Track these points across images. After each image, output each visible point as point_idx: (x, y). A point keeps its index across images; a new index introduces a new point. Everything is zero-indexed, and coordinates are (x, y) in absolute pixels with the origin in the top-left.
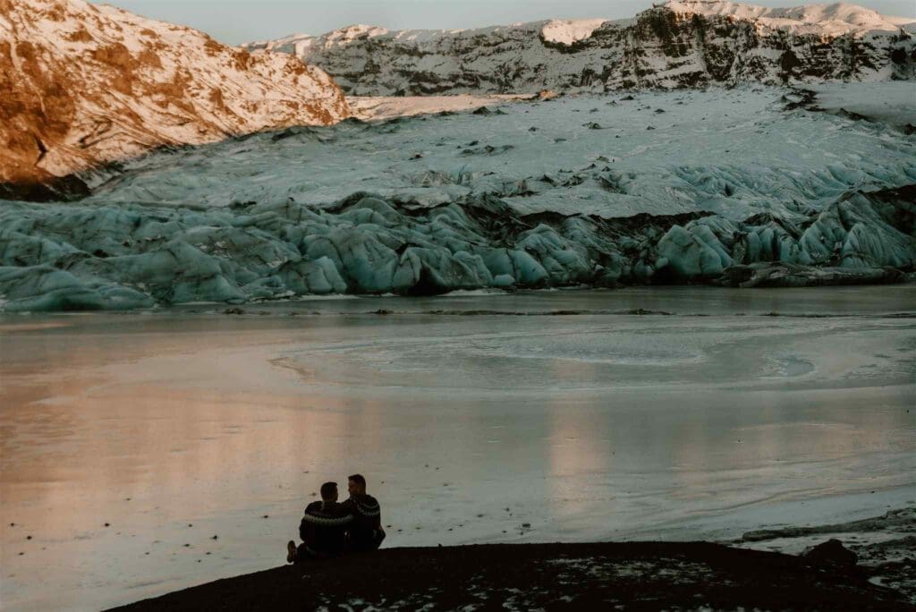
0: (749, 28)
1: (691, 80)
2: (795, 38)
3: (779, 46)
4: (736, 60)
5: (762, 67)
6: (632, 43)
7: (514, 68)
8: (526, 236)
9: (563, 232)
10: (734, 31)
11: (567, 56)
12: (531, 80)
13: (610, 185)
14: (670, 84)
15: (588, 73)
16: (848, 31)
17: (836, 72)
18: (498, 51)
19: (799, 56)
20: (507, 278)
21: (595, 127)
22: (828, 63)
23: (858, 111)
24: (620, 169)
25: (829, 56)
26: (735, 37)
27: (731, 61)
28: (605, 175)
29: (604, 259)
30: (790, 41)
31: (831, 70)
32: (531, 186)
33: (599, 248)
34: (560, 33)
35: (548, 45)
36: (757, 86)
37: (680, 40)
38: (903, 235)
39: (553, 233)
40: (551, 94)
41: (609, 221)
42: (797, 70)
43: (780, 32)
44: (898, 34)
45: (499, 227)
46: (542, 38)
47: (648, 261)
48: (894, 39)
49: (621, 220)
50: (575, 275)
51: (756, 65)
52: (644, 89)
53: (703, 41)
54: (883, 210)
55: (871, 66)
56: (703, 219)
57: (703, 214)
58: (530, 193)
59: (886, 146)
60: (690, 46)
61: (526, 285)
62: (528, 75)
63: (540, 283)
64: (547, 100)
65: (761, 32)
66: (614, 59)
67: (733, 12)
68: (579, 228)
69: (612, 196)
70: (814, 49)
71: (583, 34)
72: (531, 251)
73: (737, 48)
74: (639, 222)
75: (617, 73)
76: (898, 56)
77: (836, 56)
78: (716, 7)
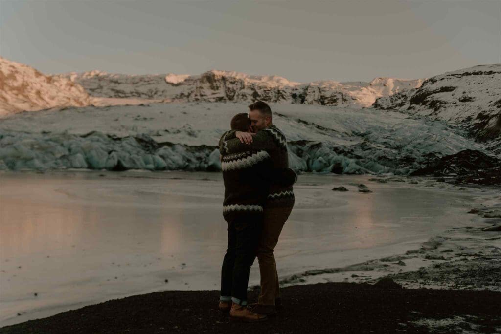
0: (242, 82)
1: (220, 99)
2: (258, 87)
3: (252, 89)
4: (237, 93)
5: (246, 96)
6: (199, 85)
7: (154, 91)
8: (159, 150)
9: (173, 149)
10: (236, 83)
11: (174, 87)
12: (161, 95)
13: (190, 134)
14: (212, 100)
15: (182, 94)
16: (277, 86)
17: (272, 100)
18: (149, 84)
19: (259, 93)
20: (151, 166)
21: (185, 113)
22: (270, 96)
23: (282, 114)
24: (195, 129)
25: (270, 94)
26: (237, 85)
27: (235, 93)
28: (189, 130)
29: (189, 161)
30: (256, 88)
31: (270, 99)
32: (160, 133)
33: (187, 156)
34: (172, 79)
35: (168, 83)
36: (244, 102)
37: (217, 85)
38: (300, 158)
39: (169, 149)
40: (169, 101)
41: (191, 147)
42: (258, 98)
43: (253, 84)
44: (295, 88)
45: (148, 147)
46: (165, 80)
47: (205, 162)
48: (293, 90)
49: (196, 147)
50: (177, 166)
51: (244, 96)
52: (203, 101)
53: (225, 85)
54: (292, 148)
55: (284, 98)
58: (160, 135)
59: (291, 126)
60: (220, 87)
61: (158, 169)
62: (159, 93)
63: (164, 169)
64: (167, 103)
65: (246, 84)
66: (193, 90)
67: (236, 76)
68: (180, 149)
69: (192, 138)
70: (265, 91)
71: (181, 79)
72: (162, 156)
73: (237, 89)
74: (202, 148)
75: (193, 95)
76: (294, 96)
77: (272, 95)
78: (230, 73)
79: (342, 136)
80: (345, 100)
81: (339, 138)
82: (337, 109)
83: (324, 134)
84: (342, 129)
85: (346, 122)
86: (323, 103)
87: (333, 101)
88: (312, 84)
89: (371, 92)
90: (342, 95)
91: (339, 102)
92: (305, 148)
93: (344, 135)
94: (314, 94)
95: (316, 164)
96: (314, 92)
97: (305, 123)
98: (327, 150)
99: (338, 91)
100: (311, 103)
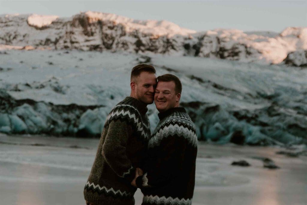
0: (122, 28)
1: (95, 48)
2: (143, 34)
3: (136, 36)
4: (116, 41)
5: (127, 45)
6: (69, 29)
7: (13, 35)
8: (17, 109)
9: (35, 109)
10: (115, 28)
11: (39, 31)
12: (21, 41)
13: (57, 90)
14: (85, 48)
15: (48, 41)
16: (166, 33)
17: (160, 50)
18: (7, 26)
19: (144, 42)
20: (7, 128)
21: (51, 64)
22: (157, 46)
23: (171, 68)
24: (62, 83)
25: (157, 44)
26: (116, 30)
27: (113, 41)
28: (56, 85)
29: (54, 123)
30: (140, 35)
31: (157, 50)
32: (20, 87)
33: (52, 118)
34: (37, 21)
35: (30, 25)
36: (125, 52)
37: (91, 29)
39: (31, 108)
40: (31, 47)
41: (58, 106)
42: (142, 48)
43: (136, 31)
44: (187, 37)
45: (4, 104)
46: (27, 22)
47: (75, 125)
48: (186, 39)
49: (64, 106)
50: (40, 129)
51: (124, 44)
52: (74, 50)
53: (102, 31)
56: (101, 109)
57: (101, 106)
58: (19, 90)
60: (95, 32)
61: (16, 132)
62: (19, 38)
63: (23, 132)
64: (29, 50)
65: (127, 29)
66: (61, 35)
67: (116, 19)
68: (43, 108)
69: (59, 95)
70: (151, 40)
71: (47, 22)
72: (21, 117)
73: (117, 36)
74: (72, 107)
75: (61, 42)
76: (187, 47)
77: (160, 44)
78: (109, 16)
79: (245, 98)
80: (249, 53)
81: (240, 101)
82: (240, 64)
83: (223, 95)
84: (245, 90)
85: (250, 80)
86: (222, 57)
87: (235, 53)
88: (210, 33)
89: (282, 44)
90: (246, 47)
91: (242, 56)
92: (199, 111)
93: (247, 97)
94: (211, 44)
95: (211, 132)
96: (211, 42)
97: (200, 80)
98: (226, 115)
99: (242, 41)
100: (207, 56)
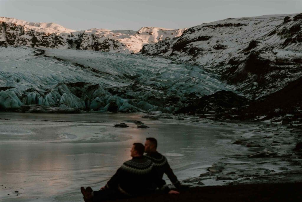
0: (21, 28)
1: (1, 44)
2: (37, 33)
3: (31, 35)
4: (17, 38)
5: (26, 42)
10: (16, 29)
16: (54, 32)
17: (50, 45)
19: (38, 39)
22: (48, 42)
23: (60, 58)
25: (48, 40)
26: (17, 31)
27: (15, 38)
30: (35, 34)
31: (48, 44)
36: (25, 47)
38: (79, 98)
42: (37, 43)
43: (32, 30)
44: (71, 35)
48: (69, 36)
51: (24, 41)
53: (6, 31)
54: (72, 90)
55: (62, 44)
56: (11, 89)
57: (11, 87)
59: (69, 69)
60: (1, 32)
65: (25, 30)
67: (16, 22)
70: (43, 37)
73: (17, 34)
76: (70, 42)
77: (50, 40)
78: (11, 20)
79: (115, 78)
80: (116, 46)
81: (112, 81)
82: (110, 54)
83: (100, 77)
84: (115, 73)
85: (118, 66)
86: (97, 49)
87: (105, 46)
88: (87, 32)
89: (139, 39)
90: (114, 42)
91: (111, 48)
92: (83, 89)
93: (117, 78)
94: (88, 40)
95: (94, 104)
96: (88, 38)
97: (82, 66)
98: (104, 92)
99: (110, 38)
100: (86, 49)
